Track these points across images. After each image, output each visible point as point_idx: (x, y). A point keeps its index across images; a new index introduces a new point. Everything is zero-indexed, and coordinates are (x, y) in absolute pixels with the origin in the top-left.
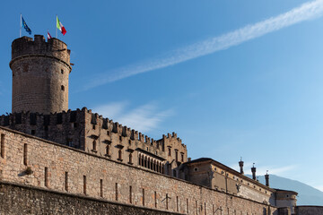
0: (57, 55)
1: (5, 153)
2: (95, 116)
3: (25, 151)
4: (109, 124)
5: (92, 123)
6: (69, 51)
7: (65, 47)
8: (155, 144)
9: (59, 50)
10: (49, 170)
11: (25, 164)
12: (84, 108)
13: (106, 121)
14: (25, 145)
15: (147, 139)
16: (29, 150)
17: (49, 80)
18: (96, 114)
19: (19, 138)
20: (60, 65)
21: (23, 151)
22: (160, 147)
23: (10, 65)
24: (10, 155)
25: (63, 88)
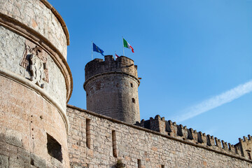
0: (125, 71)
1: (91, 142)
2: (168, 123)
3: (114, 140)
4: (183, 131)
5: (166, 130)
6: (136, 66)
7: (132, 63)
8: (233, 149)
9: (127, 66)
10: (142, 163)
11: (115, 156)
12: (157, 116)
13: (180, 127)
14: (113, 131)
15: (224, 144)
16: (117, 138)
17: (120, 95)
18: (169, 121)
19: (106, 123)
20: (129, 80)
21: (111, 140)
22: (239, 151)
23: (84, 86)
24: (97, 144)
25: (133, 100)
